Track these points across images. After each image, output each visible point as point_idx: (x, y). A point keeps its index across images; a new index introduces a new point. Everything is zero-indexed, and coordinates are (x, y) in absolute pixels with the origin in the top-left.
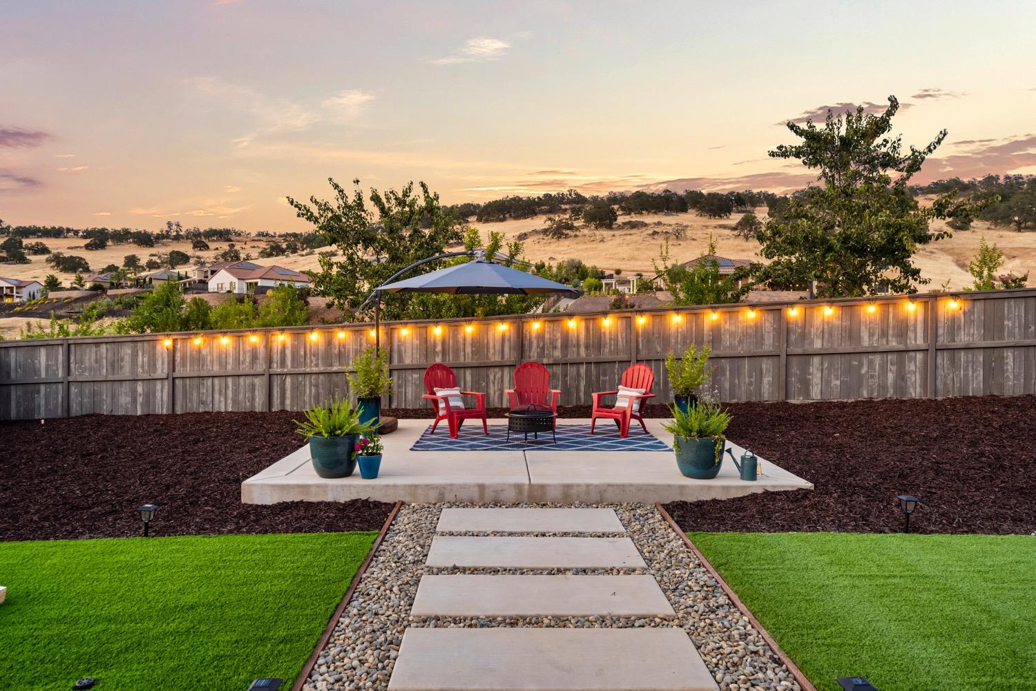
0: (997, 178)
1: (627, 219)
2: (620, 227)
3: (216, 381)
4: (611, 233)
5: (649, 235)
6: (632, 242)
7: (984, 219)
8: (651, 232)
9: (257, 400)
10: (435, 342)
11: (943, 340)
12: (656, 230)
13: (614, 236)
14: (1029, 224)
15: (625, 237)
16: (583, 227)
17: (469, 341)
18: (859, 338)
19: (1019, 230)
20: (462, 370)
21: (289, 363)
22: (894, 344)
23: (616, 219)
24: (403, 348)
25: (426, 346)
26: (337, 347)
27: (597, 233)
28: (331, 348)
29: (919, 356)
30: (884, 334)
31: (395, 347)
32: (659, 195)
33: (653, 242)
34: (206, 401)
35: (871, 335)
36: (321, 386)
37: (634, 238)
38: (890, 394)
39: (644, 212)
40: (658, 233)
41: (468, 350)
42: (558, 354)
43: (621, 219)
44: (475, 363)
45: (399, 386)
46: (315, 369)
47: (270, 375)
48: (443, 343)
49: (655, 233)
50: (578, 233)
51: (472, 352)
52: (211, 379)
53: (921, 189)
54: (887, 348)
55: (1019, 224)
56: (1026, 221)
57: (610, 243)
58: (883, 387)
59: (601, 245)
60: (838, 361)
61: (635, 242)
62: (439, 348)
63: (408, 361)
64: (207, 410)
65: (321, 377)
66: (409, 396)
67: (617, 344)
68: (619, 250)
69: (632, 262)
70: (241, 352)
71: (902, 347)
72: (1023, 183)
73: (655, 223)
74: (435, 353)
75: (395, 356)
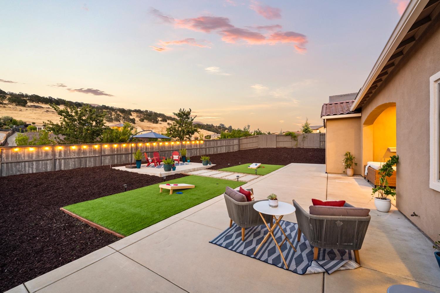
0: (148, 111)
1: (32, 104)
2: (29, 107)
3: (27, 163)
4: (25, 108)
5: (45, 111)
6: (37, 113)
7: (146, 120)
8: (46, 110)
9: (49, 168)
10: (115, 148)
11: (201, 147)
12: (48, 110)
13: (27, 109)
14: (155, 122)
15: (33, 111)
16: (8, 104)
17: (124, 148)
18: (192, 147)
19: (153, 123)
20: (122, 155)
21: (63, 156)
22: (196, 148)
23: (27, 103)
24: (105, 150)
25: (112, 150)
26: (83, 150)
27: (17, 107)
28: (80, 151)
29: (199, 149)
30: (195, 146)
31: (103, 150)
32: (47, 98)
33: (47, 114)
34: (21, 170)
35: (193, 146)
36: (76, 162)
37: (38, 112)
38: (195, 155)
39: (40, 103)
40: (49, 111)
41: (124, 150)
42: (145, 150)
43: (29, 104)
44: (126, 153)
45: (104, 160)
46: (74, 157)
47: (55, 159)
48: (117, 149)
49: (47, 111)
50: (6, 106)
51: (125, 151)
52: (24, 163)
53: (132, 111)
54: (195, 148)
55: (153, 122)
56: (155, 121)
57: (25, 112)
58: (195, 154)
59: (20, 112)
60: (189, 150)
61: (39, 113)
62: (116, 150)
63: (107, 153)
64: (22, 173)
65: (76, 159)
66: (107, 162)
67: (156, 148)
68: (31, 115)
69: (39, 120)
70: (40, 153)
71: (197, 148)
72: (153, 113)
73: (47, 108)
74: (115, 151)
75: (103, 152)
